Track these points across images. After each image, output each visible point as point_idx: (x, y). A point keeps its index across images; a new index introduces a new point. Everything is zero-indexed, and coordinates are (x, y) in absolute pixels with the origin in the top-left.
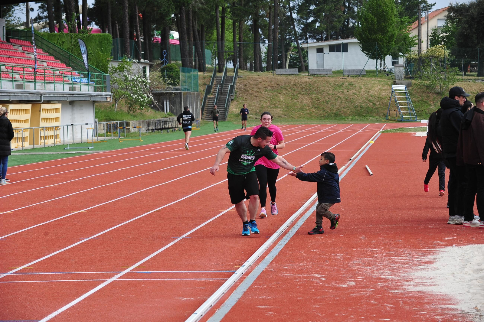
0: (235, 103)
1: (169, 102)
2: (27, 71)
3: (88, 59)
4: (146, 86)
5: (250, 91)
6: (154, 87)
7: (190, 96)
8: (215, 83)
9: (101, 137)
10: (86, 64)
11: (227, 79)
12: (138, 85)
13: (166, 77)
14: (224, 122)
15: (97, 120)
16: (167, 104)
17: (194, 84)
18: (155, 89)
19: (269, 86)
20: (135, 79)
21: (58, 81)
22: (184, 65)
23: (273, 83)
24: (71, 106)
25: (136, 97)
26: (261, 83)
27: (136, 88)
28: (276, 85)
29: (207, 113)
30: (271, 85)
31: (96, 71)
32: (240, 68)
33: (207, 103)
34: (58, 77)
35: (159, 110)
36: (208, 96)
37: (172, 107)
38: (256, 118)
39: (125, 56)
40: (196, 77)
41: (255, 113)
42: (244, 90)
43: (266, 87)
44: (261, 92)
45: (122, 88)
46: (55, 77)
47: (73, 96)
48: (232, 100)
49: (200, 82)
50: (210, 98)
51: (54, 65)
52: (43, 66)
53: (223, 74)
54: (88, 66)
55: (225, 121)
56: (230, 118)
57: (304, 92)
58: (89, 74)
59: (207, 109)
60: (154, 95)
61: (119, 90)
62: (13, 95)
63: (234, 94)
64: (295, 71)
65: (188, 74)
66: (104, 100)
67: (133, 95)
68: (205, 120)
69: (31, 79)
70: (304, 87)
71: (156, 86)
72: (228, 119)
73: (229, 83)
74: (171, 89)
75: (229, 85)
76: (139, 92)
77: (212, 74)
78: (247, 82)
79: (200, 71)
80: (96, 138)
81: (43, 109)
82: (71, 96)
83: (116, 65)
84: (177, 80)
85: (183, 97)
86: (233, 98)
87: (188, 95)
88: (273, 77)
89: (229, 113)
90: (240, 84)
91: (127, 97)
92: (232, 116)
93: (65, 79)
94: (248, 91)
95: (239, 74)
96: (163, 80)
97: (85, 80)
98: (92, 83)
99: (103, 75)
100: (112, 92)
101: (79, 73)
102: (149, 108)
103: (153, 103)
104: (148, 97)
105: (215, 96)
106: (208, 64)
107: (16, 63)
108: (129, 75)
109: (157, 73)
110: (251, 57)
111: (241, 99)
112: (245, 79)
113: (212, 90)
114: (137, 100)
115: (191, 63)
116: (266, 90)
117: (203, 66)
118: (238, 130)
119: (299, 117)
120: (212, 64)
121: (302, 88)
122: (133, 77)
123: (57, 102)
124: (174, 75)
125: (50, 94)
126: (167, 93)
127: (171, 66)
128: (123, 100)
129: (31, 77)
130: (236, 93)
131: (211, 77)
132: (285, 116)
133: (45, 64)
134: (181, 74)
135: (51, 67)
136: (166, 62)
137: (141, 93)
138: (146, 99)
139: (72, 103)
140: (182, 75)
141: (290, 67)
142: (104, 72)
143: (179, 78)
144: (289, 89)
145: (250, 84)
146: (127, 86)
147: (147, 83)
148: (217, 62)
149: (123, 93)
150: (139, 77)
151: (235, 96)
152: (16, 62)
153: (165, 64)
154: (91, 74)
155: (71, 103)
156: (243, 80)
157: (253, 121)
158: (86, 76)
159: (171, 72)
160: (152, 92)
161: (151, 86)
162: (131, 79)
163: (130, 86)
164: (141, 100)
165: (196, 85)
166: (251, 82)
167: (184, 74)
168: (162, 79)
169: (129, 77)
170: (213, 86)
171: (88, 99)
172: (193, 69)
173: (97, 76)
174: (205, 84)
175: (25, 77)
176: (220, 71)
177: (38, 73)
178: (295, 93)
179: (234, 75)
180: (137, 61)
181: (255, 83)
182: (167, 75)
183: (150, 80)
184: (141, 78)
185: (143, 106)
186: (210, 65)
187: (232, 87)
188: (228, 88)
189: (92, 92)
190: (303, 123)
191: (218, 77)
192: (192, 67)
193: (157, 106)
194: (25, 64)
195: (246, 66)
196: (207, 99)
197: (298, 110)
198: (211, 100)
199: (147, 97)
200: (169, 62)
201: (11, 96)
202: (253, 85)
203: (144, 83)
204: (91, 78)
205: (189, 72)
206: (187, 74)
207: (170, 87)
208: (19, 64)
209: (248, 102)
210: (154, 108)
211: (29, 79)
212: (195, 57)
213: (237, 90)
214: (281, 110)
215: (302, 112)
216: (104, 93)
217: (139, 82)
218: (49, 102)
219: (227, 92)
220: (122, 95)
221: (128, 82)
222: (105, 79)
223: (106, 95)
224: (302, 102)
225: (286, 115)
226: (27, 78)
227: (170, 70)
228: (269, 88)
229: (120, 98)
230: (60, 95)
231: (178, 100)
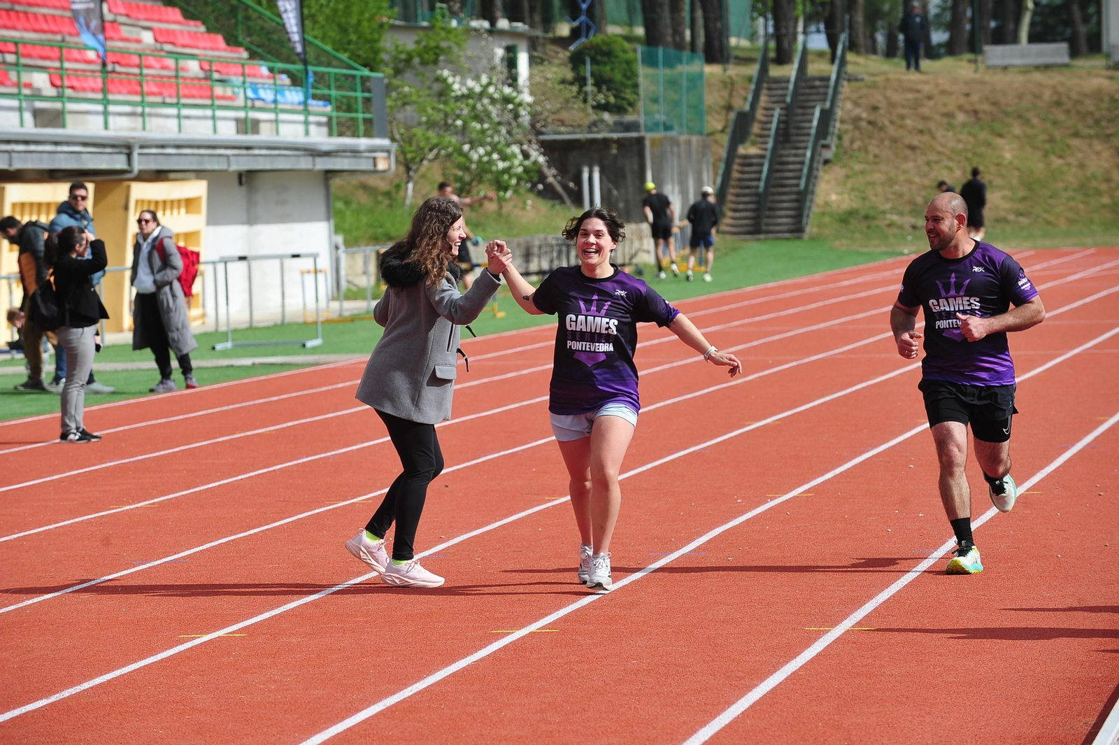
0: (837, 172)
1: (601, 173)
2: (77, 61)
3: (302, 19)
4: (516, 116)
5: (891, 130)
6: (545, 120)
7: (675, 149)
8: (763, 100)
9: (356, 299)
10: (296, 37)
11: (808, 87)
12: (488, 115)
13: (590, 81)
14: (798, 243)
15: (339, 239)
16: (593, 180)
17: (689, 106)
18: (549, 129)
19: (960, 108)
20: (478, 89)
21: (193, 97)
22: (652, 39)
23: (975, 98)
24: (244, 188)
25: (480, 157)
26: (930, 98)
27: (481, 122)
28: (985, 107)
29: (735, 210)
30: (968, 107)
31: (335, 63)
32: (853, 46)
33: (735, 175)
34: (196, 82)
35: (563, 202)
36: (742, 150)
37: (609, 191)
38: (914, 227)
39: (441, 8)
40: (696, 80)
41: (907, 208)
42: (870, 128)
43: (949, 115)
44: (930, 133)
45: (431, 125)
46: (180, 81)
47: (251, 152)
48: (826, 162)
49: (712, 98)
50: (745, 157)
51: (181, 41)
52: (139, 41)
53: (791, 71)
54: (304, 41)
55: (800, 238)
56: (819, 226)
57: (1090, 127)
58: (307, 72)
59: (737, 195)
60: (549, 148)
61: (419, 132)
62: (21, 148)
63: (832, 141)
64: (1057, 52)
65: (668, 71)
66: (365, 165)
67: (471, 148)
68: (728, 237)
69: (93, 90)
70: (1092, 108)
71: (553, 117)
72: (810, 229)
73: (814, 101)
74: (607, 127)
75: (814, 107)
76: (492, 137)
77: (753, 70)
78: (880, 97)
79: (711, 58)
80: (335, 305)
81: (137, 201)
82: (244, 152)
83: (408, 42)
84: (628, 95)
85: (652, 154)
86: (828, 154)
87: (669, 149)
88: (977, 76)
89: (815, 209)
90: (856, 104)
91: (449, 156)
92: (827, 219)
93: (219, 90)
94: (882, 129)
95: (850, 69)
96: (579, 93)
97: (294, 96)
98: (318, 106)
99: (362, 77)
100: (393, 139)
101: (271, 70)
102: (531, 196)
103: (542, 178)
104: (526, 155)
105: (766, 149)
106: (739, 36)
107: (35, 31)
108: (454, 76)
109: (559, 69)
110: (892, 9)
111: (857, 157)
112: (874, 86)
113: (756, 128)
114: (484, 168)
115: (677, 32)
116: (950, 127)
117: (721, 42)
118: (852, 272)
119: (1071, 222)
120: (753, 36)
121: (1083, 116)
122: (471, 83)
123: (192, 175)
124: (618, 77)
125: (163, 147)
126: (593, 141)
127: (604, 42)
128: (436, 165)
129: (91, 83)
130: (840, 138)
131: (750, 79)
132: (1021, 219)
133: (148, 37)
134: (642, 71)
135: (168, 47)
136: (588, 29)
137: (499, 142)
138: (516, 162)
139: (246, 178)
140: (646, 76)
141: (1034, 38)
142: (365, 65)
143: (636, 86)
144: (1035, 121)
145: (892, 105)
146: (446, 115)
147: (520, 104)
148: (771, 30)
149: (434, 141)
150: (490, 84)
151: (837, 147)
152: (37, 27)
153: (587, 37)
154: (315, 73)
155: (244, 179)
156: (864, 91)
157: (904, 237)
158: (296, 81)
159: (605, 64)
160: (542, 137)
161: (535, 116)
162: (465, 91)
163: (458, 117)
164: (501, 165)
165: (698, 110)
166: (896, 97)
167: (650, 71)
168: (575, 89)
169: (454, 82)
170: (760, 114)
171: (305, 163)
172: (686, 54)
173: (337, 80)
174: (729, 108)
175: (66, 83)
176: (782, 57)
177: (118, 68)
178: (1057, 134)
179: (831, 72)
180: (486, 24)
181: (908, 100)
182: (593, 74)
183: (532, 93)
184: (500, 86)
185: (506, 189)
186: (746, 38)
187: (826, 117)
188: (811, 121)
189: (319, 137)
190: (1089, 241)
191: (777, 81)
192: (679, 46)
193: (559, 189)
194: (70, 34)
195: (874, 40)
196: (738, 160)
197: (1070, 193)
198: (750, 165)
199: (520, 157)
200: (600, 30)
201: (14, 151)
202: (903, 106)
203: (510, 106)
204: (314, 87)
205: (669, 64)
206: (662, 72)
207: (602, 121)
208: (49, 36)
209: (883, 167)
210: (549, 193)
211: (84, 89)
212: (693, 10)
213: (844, 127)
214: (1004, 198)
215: (1083, 202)
216: (363, 142)
217: (493, 101)
218: (163, 175)
219: (809, 135)
220: (431, 150)
221: (452, 101)
222: (369, 91)
223: (373, 150)
224: (1082, 166)
225: (1022, 215)
226: (76, 84)
227: (605, 59)
228: (961, 117)
229: (422, 160)
230: (202, 151)
231: (630, 165)
